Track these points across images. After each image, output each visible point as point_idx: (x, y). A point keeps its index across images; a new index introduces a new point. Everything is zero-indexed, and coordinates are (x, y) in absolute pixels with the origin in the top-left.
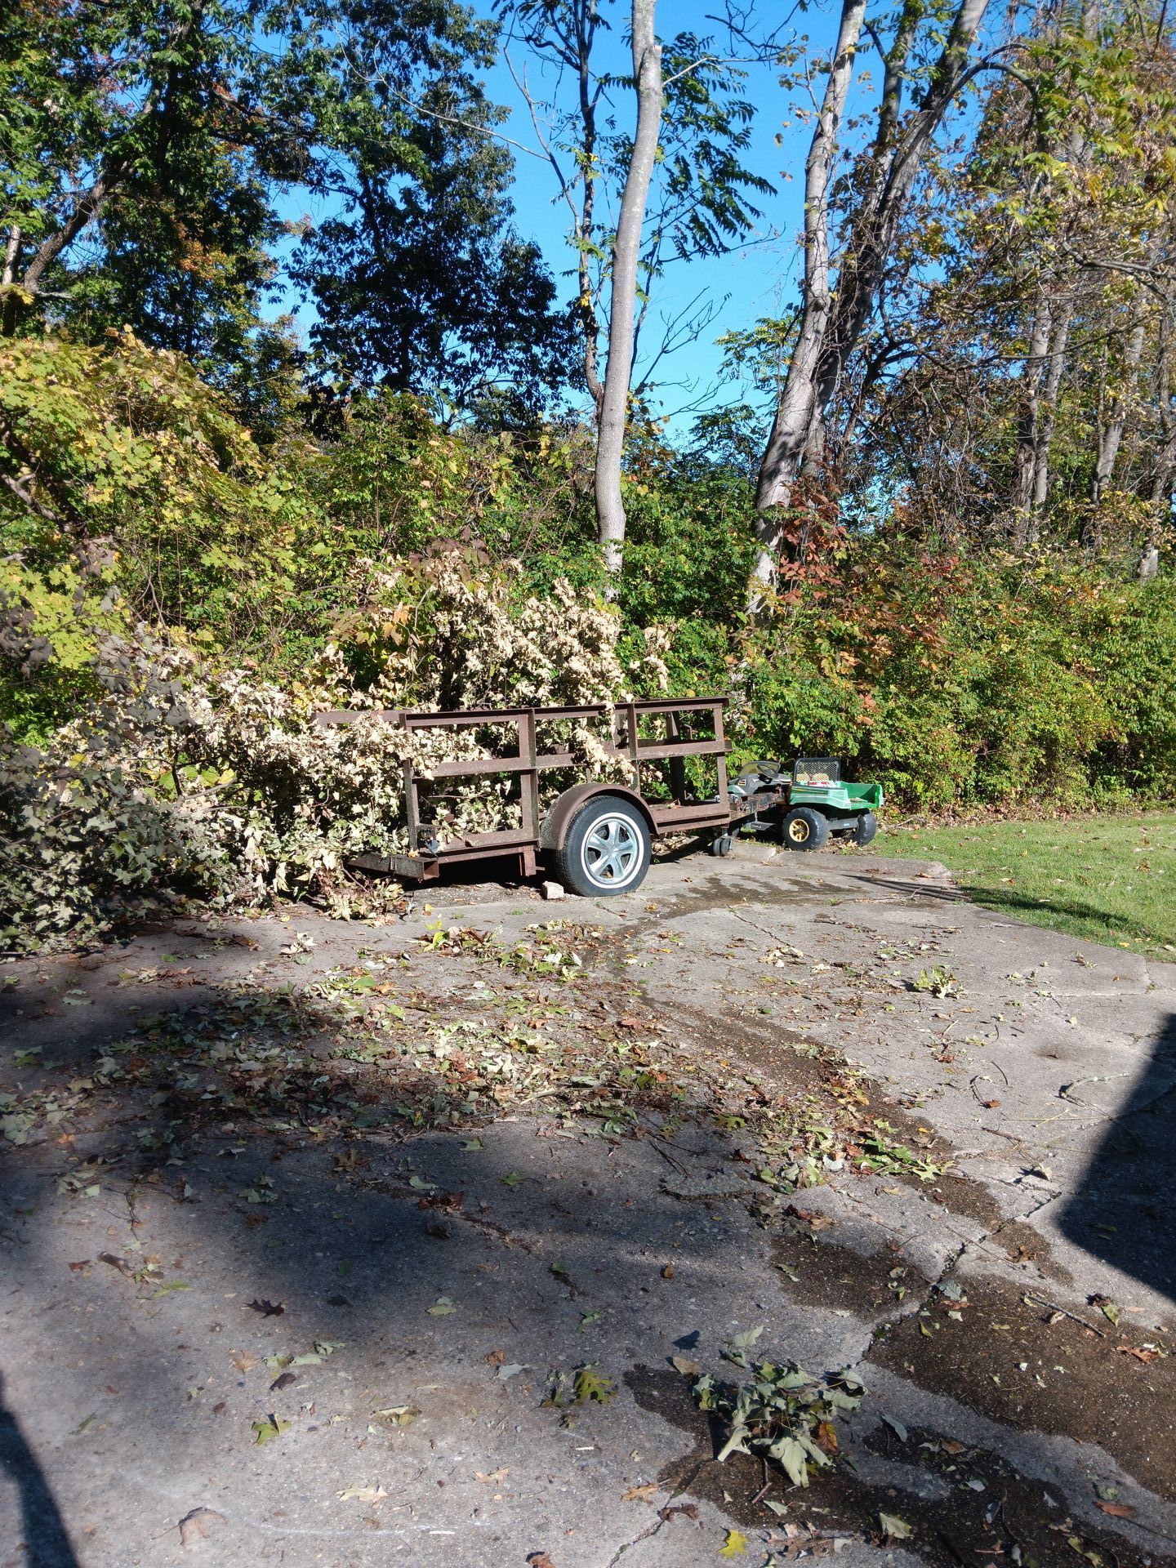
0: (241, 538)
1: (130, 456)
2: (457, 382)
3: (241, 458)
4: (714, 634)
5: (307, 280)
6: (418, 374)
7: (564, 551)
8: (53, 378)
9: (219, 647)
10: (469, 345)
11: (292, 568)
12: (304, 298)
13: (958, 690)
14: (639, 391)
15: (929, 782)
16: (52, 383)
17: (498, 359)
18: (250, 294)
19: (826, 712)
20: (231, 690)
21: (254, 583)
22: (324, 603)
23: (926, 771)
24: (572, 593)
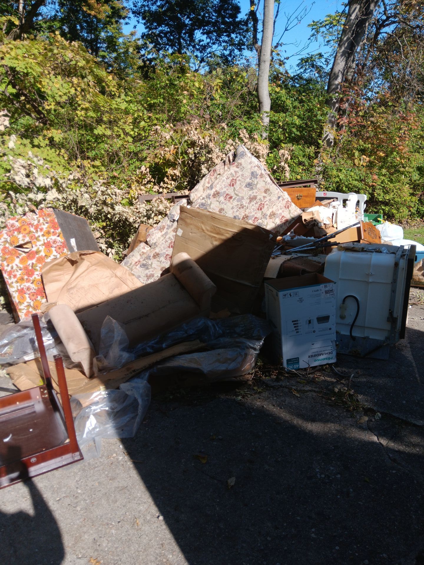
0: (110, 122)
1: (61, 88)
2: (201, 52)
3: (108, 87)
4: (309, 150)
5: (139, 14)
6: (185, 50)
7: (245, 118)
8: (26, 55)
9: (103, 168)
10: (205, 36)
11: (132, 133)
12: (138, 22)
13: (411, 170)
14: (276, 47)
15: (398, 209)
16: (25, 57)
17: (217, 41)
18: (117, 22)
19: (357, 182)
20: (97, 189)
21: (115, 140)
22: (145, 147)
23: (397, 206)
24: (247, 136)
